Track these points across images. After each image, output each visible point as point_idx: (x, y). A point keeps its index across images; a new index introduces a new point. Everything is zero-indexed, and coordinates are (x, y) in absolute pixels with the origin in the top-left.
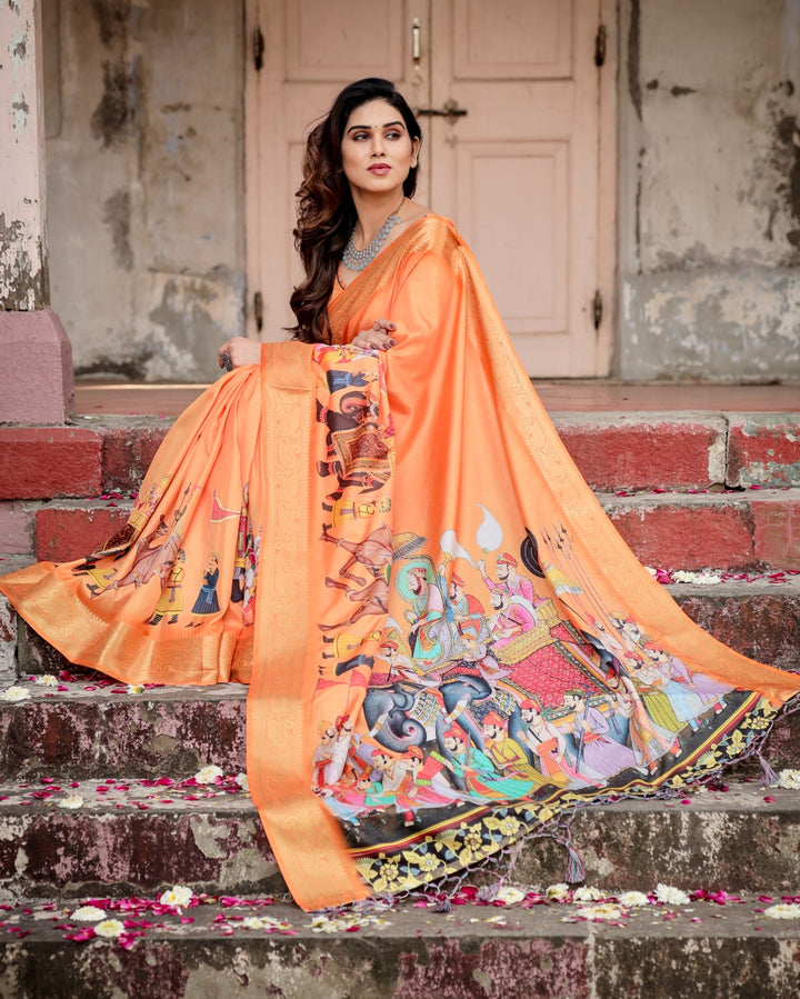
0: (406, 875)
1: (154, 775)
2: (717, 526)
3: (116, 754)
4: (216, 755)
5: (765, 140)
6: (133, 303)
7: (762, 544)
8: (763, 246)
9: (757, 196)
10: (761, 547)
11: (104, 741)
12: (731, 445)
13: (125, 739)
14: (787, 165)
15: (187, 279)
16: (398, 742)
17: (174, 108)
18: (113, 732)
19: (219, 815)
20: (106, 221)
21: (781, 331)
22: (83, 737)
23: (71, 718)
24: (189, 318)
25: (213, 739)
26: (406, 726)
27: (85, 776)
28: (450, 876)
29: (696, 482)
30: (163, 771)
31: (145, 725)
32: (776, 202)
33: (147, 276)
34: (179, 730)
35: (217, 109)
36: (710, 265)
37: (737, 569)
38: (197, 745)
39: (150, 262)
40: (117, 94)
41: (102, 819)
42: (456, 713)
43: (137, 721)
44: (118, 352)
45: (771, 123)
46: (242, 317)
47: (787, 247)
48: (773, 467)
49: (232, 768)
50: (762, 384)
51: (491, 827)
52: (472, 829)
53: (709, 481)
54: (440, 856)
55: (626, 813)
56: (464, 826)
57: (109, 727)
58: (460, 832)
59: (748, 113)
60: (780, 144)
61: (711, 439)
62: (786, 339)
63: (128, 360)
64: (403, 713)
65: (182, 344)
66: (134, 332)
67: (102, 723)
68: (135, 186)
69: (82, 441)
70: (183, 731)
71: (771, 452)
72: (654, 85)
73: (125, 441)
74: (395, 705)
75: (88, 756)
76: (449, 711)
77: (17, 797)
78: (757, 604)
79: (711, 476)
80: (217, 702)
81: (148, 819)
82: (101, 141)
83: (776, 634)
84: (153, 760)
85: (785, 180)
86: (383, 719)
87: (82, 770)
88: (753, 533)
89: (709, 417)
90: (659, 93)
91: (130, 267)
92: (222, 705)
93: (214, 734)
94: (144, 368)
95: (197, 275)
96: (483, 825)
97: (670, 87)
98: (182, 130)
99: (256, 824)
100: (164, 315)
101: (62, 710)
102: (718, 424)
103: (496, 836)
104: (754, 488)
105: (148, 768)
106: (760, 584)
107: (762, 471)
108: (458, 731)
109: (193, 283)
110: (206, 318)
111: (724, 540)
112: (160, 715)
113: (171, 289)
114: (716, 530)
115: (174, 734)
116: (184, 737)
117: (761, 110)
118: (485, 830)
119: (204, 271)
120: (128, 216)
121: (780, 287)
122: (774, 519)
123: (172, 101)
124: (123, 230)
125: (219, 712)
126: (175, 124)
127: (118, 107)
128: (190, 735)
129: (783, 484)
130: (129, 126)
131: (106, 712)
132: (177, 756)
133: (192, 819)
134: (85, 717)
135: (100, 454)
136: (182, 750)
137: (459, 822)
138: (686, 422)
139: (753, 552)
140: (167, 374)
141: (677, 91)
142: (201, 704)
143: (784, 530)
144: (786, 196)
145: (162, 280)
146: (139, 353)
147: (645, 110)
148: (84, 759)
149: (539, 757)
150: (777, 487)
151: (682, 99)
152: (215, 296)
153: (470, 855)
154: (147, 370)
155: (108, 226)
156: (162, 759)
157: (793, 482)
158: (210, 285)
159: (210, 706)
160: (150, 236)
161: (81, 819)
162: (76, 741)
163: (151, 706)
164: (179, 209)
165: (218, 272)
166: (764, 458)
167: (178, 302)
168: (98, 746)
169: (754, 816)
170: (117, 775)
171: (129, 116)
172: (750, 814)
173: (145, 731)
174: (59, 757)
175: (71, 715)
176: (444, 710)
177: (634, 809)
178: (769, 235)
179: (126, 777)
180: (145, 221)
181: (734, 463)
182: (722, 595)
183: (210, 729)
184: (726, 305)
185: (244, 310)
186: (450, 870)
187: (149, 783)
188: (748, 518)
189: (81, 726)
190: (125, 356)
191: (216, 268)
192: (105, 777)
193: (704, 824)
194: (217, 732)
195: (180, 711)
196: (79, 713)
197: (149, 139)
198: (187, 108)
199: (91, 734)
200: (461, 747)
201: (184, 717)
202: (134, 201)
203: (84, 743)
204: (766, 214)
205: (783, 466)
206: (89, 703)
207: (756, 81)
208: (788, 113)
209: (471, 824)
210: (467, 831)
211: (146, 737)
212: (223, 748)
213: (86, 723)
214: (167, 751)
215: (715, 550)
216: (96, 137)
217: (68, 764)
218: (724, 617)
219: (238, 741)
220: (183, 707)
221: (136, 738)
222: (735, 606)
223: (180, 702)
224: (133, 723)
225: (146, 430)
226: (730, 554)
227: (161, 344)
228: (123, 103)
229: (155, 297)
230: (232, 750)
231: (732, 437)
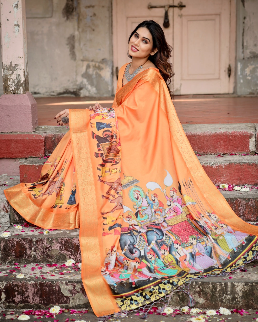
0: (132, 304)
1: (52, 262)
2: (249, 170)
3: (39, 255)
4: (73, 256)
6: (76, 72)
11: (35, 251)
12: (257, 139)
13: (42, 250)
15: (93, 63)
16: (131, 256)
17: (89, 7)
18: (38, 248)
19: (69, 282)
20: (67, 45)
22: (28, 249)
23: (24, 243)
24: (94, 76)
25: (71, 250)
26: (134, 250)
27: (29, 262)
28: (148, 304)
29: (245, 151)
30: (55, 261)
31: (48, 246)
33: (80, 63)
34: (60, 247)
35: (103, 7)
38: (66, 252)
39: (81, 58)
40: (70, 3)
41: (30, 283)
42: (151, 245)
43: (46, 244)
44: (72, 87)
46: (111, 76)
49: (78, 260)
51: (162, 287)
52: (155, 288)
53: (250, 151)
54: (145, 297)
55: (209, 283)
56: (152, 287)
57: (36, 246)
58: (151, 289)
61: (250, 136)
63: (75, 90)
64: (133, 245)
65: (92, 84)
66: (76, 81)
67: (34, 245)
68: (77, 33)
69: (37, 139)
70: (61, 248)
73: (52, 138)
74: (131, 242)
75: (30, 256)
76: (149, 245)
77: (4, 272)
79: (250, 149)
80: (72, 238)
81: (45, 283)
82: (66, 18)
84: (51, 257)
86: (126, 247)
87: (28, 260)
91: (75, 60)
92: (74, 239)
93: (72, 249)
94: (80, 93)
95: (97, 62)
96: (159, 287)
98: (91, 14)
99: (81, 285)
100: (86, 75)
101: (21, 240)
102: (253, 131)
103: (163, 290)
105: (50, 260)
108: (152, 252)
109: (95, 65)
110: (99, 76)
111: (252, 175)
112: (53, 242)
113: (88, 67)
114: (249, 171)
115: (58, 248)
116: (61, 250)
118: (160, 288)
119: (99, 60)
120: (74, 43)
123: (88, 4)
124: (73, 48)
125: (73, 241)
126: (90, 12)
127: (71, 7)
128: (63, 249)
130: (74, 13)
131: (35, 241)
132: (59, 256)
133: (60, 283)
134: (28, 243)
135: (43, 143)
136: (61, 254)
137: (151, 286)
138: (242, 131)
140: (87, 94)
142: (67, 239)
145: (85, 63)
146: (78, 88)
147: (246, 4)
148: (28, 257)
149: (180, 262)
152: (103, 69)
153: (155, 297)
154: (81, 93)
155: (68, 46)
156: (55, 257)
158: (101, 65)
159: (70, 239)
160: (81, 49)
161: (23, 283)
162: (26, 251)
163: (50, 239)
164: (91, 40)
165: (103, 61)
167: (91, 71)
168: (33, 253)
169: (254, 284)
170: (40, 262)
171: (74, 10)
172: (252, 283)
173: (48, 248)
174: (20, 256)
175: (24, 242)
176: (147, 244)
177: (211, 281)
179: (43, 263)
180: (80, 44)
182: (249, 197)
183: (70, 247)
185: (112, 73)
186: (148, 302)
187: (50, 266)
189: (27, 246)
190: (74, 89)
191: (103, 60)
192: (36, 263)
193: (236, 286)
194: (73, 248)
195: (60, 241)
196: (26, 241)
197: (81, 17)
198: (93, 7)
199: (30, 248)
200: (153, 258)
201: (61, 243)
202: (76, 38)
203: (28, 251)
206: (30, 238)
209: (155, 286)
210: (153, 289)
211: (49, 250)
212: (75, 254)
213: (29, 245)
214: (56, 254)
215: (249, 178)
216: (64, 17)
217: (23, 258)
218: (249, 205)
219: (80, 251)
220: (61, 240)
221: (46, 250)
222: (253, 201)
223: (60, 238)
224: (45, 245)
225: (59, 134)
226: (254, 179)
227: (85, 85)
228: (72, 5)
229: (83, 70)
230: (78, 254)
231: (257, 136)
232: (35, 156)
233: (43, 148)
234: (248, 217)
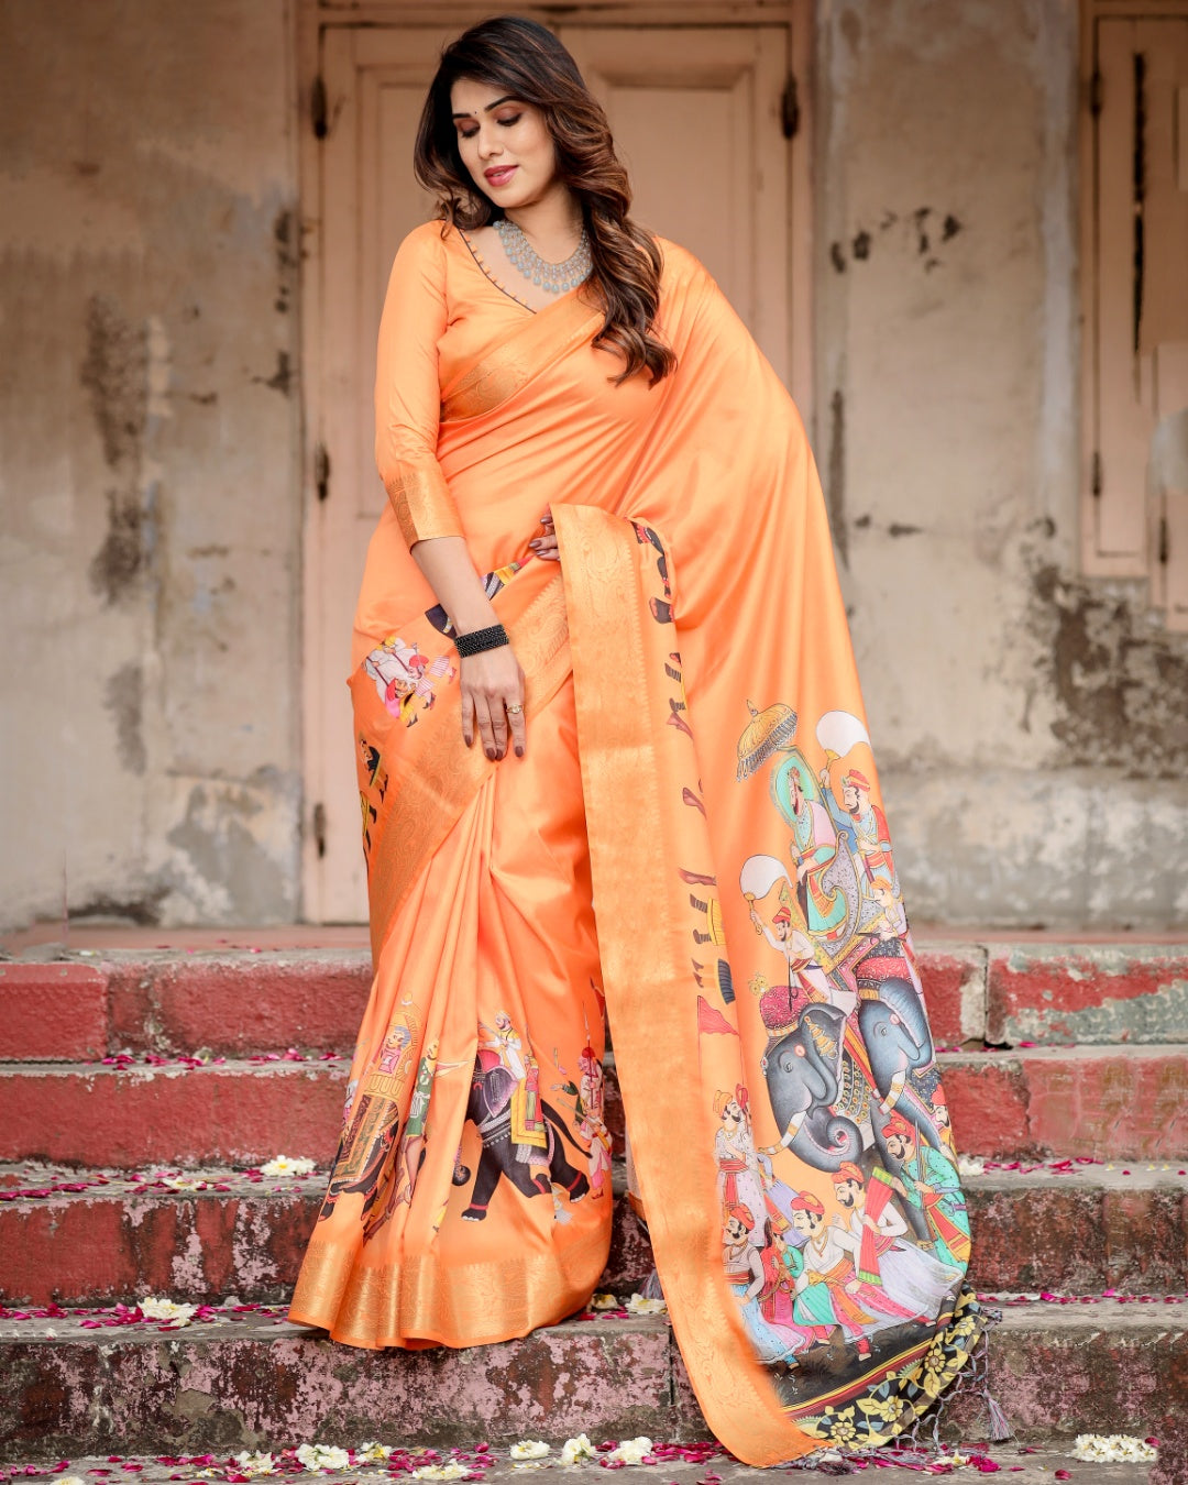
0: (866, 1431)
1: (178, 1449)
2: (975, 1094)
3: (124, 1419)
4: (268, 1420)
5: (1017, 597)
6: (144, 819)
7: (1040, 1120)
8: (1018, 740)
9: (1008, 672)
10: (1039, 1125)
11: (107, 1400)
12: (993, 986)
13: (137, 1397)
14: (1047, 631)
15: (220, 785)
16: (824, 1156)
17: (205, 552)
18: (120, 1386)
20: (108, 705)
21: (1044, 857)
22: (77, 1394)
23: (59, 1366)
24: (223, 839)
25: (264, 1395)
26: (834, 1132)
27: (78, 1451)
29: (945, 1036)
30: (192, 1444)
31: (167, 1376)
32: (1033, 681)
33: (165, 781)
34: (215, 1383)
35: (266, 553)
36: (945, 766)
37: (1005, 1156)
38: (240, 1404)
39: (169, 762)
40: (127, 533)
44: (123, 888)
45: (1024, 575)
46: (297, 838)
47: (1051, 743)
48: (1051, 1016)
49: (290, 1438)
50: (1021, 928)
53: (962, 1036)
54: (903, 1393)
57: (113, 1379)
59: (994, 560)
60: (1038, 603)
61: (963, 976)
62: (1051, 869)
63: (137, 899)
64: (827, 1111)
65: (212, 875)
66: (144, 859)
67: (104, 1373)
68: (150, 659)
69: (78, 981)
70: (221, 1384)
71: (1048, 995)
72: (864, 522)
73: (139, 981)
74: (814, 1097)
75: (84, 1423)
78: (1038, 1201)
79: (964, 1029)
80: (270, 1341)
82: (104, 597)
83: (1065, 1244)
84: (177, 1427)
85: (1046, 652)
87: (74, 1442)
88: (1026, 1104)
89: (960, 947)
90: (871, 533)
91: (140, 768)
92: (278, 1345)
93: (266, 1388)
94: (157, 910)
95: (235, 779)
97: (886, 524)
98: (215, 582)
100: (187, 836)
102: (973, 956)
104: (1025, 1045)
105: (169, 1439)
106: (1040, 1176)
107: (1035, 1021)
109: (228, 792)
110: (247, 838)
111: (987, 1116)
112: (188, 1361)
113: (197, 799)
114: (974, 1101)
115: (208, 1388)
116: (221, 1393)
117: (1012, 556)
119: (246, 770)
120: (139, 698)
121: (1042, 796)
122: (1056, 1085)
123: (203, 543)
124: (131, 720)
125: (273, 1356)
126: (207, 573)
127: (128, 550)
128: (231, 1390)
129: (1066, 1040)
130: (142, 577)
131: (110, 1358)
132: (211, 1421)
134: (80, 1364)
135: (103, 999)
136: (220, 1412)
138: (929, 953)
139: (1027, 1132)
140: (190, 916)
141: (896, 531)
142: (248, 1344)
143: (1070, 1100)
144: (1048, 672)
145: (185, 786)
146: (152, 889)
147: (854, 555)
148: (77, 1426)
150: (1058, 1044)
151: (904, 542)
152: (259, 808)
153: (937, 1379)
154: (162, 911)
155: (110, 713)
156: (190, 1426)
157: (1080, 1038)
158: (253, 793)
159: (260, 1347)
160: (170, 726)
162: (66, 1402)
163: (175, 1347)
164: (211, 690)
165: (264, 776)
166: (1037, 1002)
167: (208, 818)
168: (97, 1408)
170: (125, 1450)
171: (142, 564)
173: (166, 1385)
174: (42, 1424)
175: (60, 1362)
178: (1025, 726)
179: (138, 1452)
180: (163, 704)
181: (997, 1011)
182: (988, 1188)
183: (259, 1381)
184: (968, 821)
185: (300, 828)
186: (920, 1409)
187: (172, 1461)
188: (1019, 1085)
189: (73, 1379)
190: (132, 893)
191: (262, 770)
192: (107, 1453)
194: (269, 1385)
195: (217, 1354)
196: (71, 1359)
197: (170, 594)
198: (223, 552)
199: (87, 1389)
201: (222, 1364)
202: (148, 679)
203: (78, 1403)
204: (1020, 698)
205: (1064, 1015)
206: (86, 1345)
207: (1003, 518)
208: (1049, 560)
211: (168, 1394)
212: (278, 1409)
213: (81, 1374)
214: (197, 1414)
215: (974, 1129)
216: (97, 592)
217: (54, 1435)
218: (990, 1220)
219: (300, 1399)
220: (222, 1348)
221: (153, 1395)
222: (1005, 1205)
223: (217, 1341)
224: (150, 1374)
225: (169, 966)
226: (996, 1135)
227: (182, 876)
228: (135, 546)
229: (176, 811)
230: (291, 1412)
231: (993, 974)
232: (66, 1055)
233: (102, 1022)
234: (983, 1271)
